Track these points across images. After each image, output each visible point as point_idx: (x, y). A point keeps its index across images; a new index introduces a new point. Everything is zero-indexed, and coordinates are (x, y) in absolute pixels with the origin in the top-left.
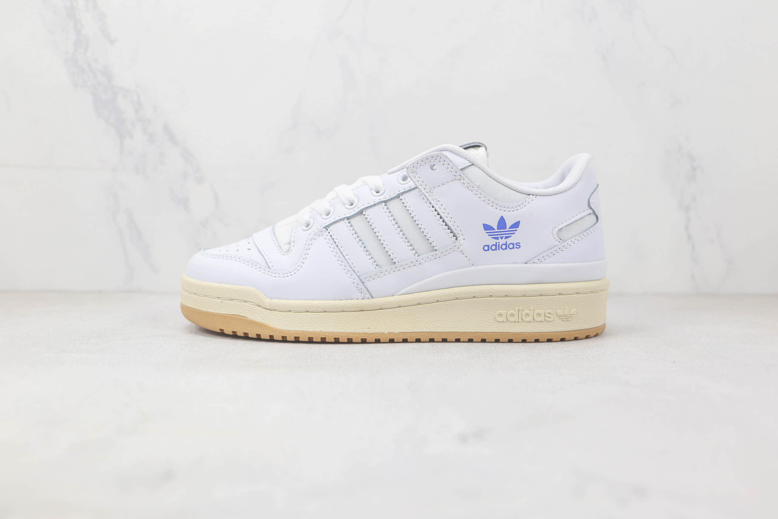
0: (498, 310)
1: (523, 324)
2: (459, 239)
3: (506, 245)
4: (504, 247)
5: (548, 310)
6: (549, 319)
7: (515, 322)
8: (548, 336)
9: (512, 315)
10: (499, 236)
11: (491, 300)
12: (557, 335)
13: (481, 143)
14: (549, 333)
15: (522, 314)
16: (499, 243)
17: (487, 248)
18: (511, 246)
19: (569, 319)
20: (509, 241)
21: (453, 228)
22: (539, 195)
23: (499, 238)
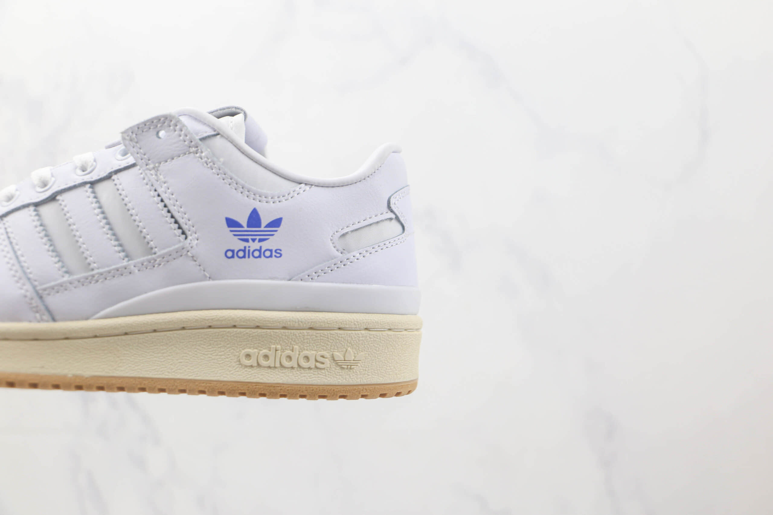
0: (245, 349)
1: (282, 371)
2: (190, 237)
3: (260, 251)
4: (257, 254)
5: (320, 351)
6: (321, 366)
7: (269, 367)
8: (320, 390)
9: (266, 357)
10: (250, 237)
11: (235, 333)
12: (334, 390)
13: (238, 109)
14: (321, 387)
15: (281, 355)
16: (249, 247)
17: (231, 254)
18: (268, 254)
19: (352, 367)
20: (265, 245)
21: (181, 221)
22: (315, 186)
23: (250, 241)
